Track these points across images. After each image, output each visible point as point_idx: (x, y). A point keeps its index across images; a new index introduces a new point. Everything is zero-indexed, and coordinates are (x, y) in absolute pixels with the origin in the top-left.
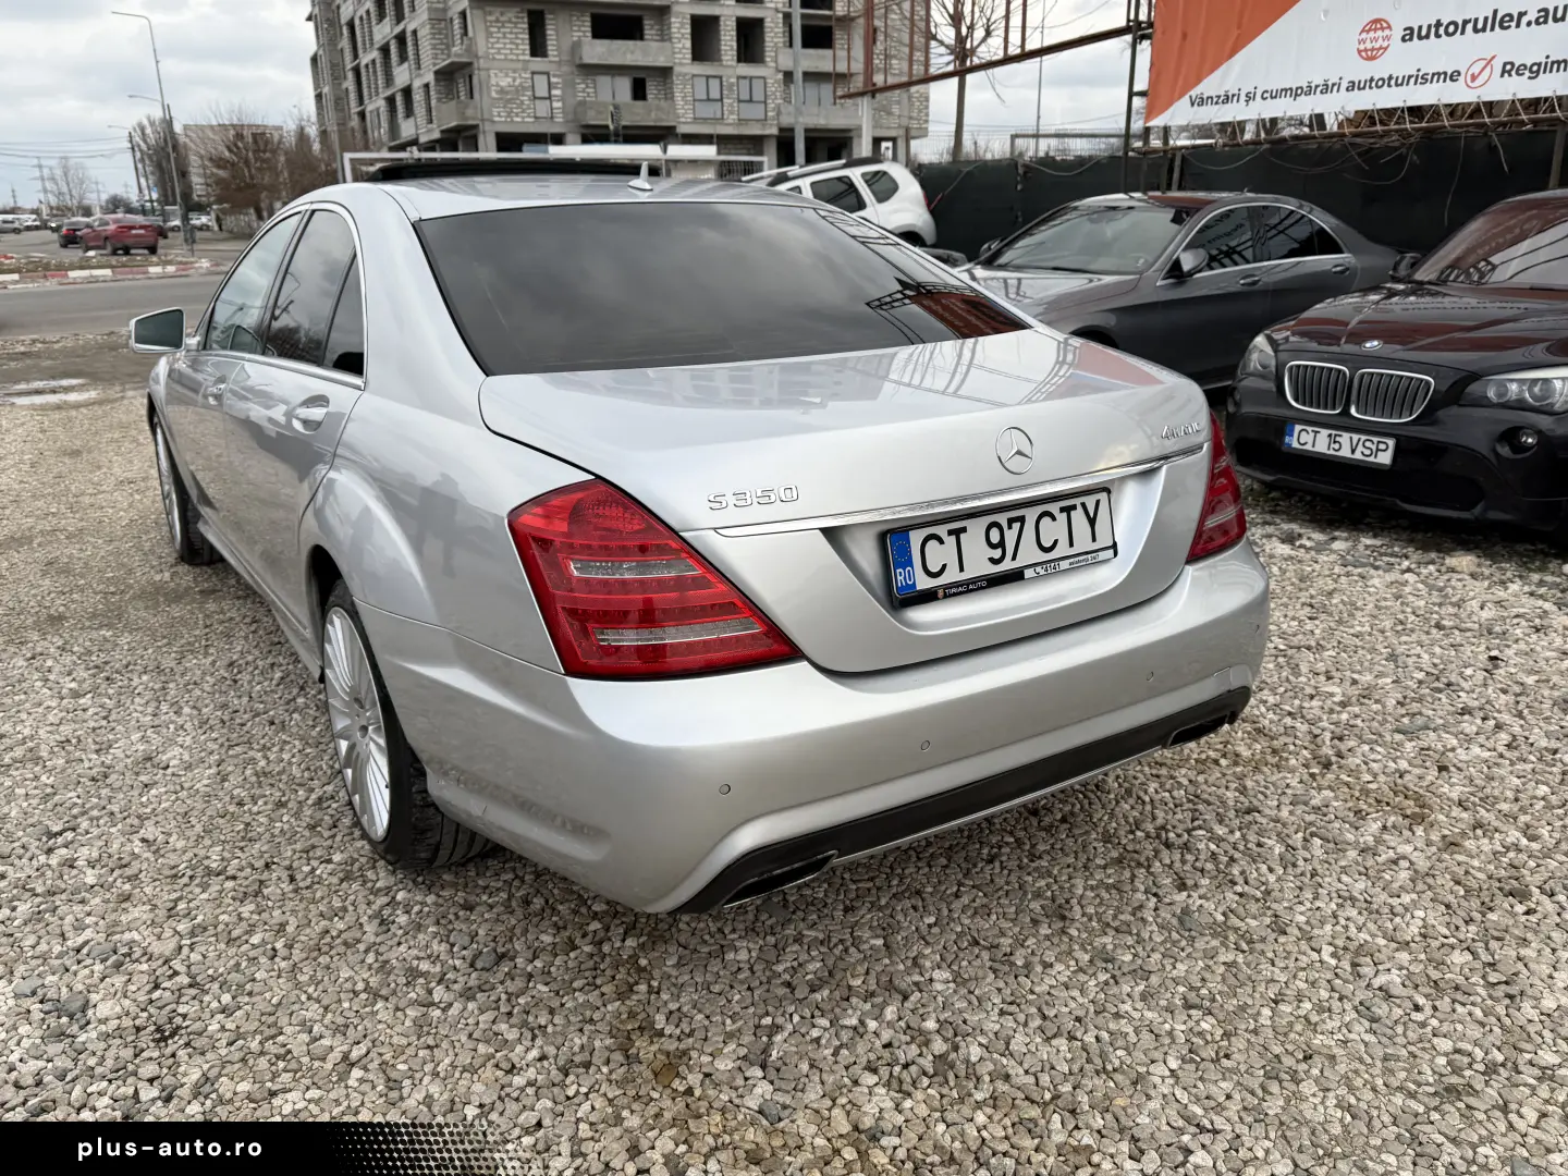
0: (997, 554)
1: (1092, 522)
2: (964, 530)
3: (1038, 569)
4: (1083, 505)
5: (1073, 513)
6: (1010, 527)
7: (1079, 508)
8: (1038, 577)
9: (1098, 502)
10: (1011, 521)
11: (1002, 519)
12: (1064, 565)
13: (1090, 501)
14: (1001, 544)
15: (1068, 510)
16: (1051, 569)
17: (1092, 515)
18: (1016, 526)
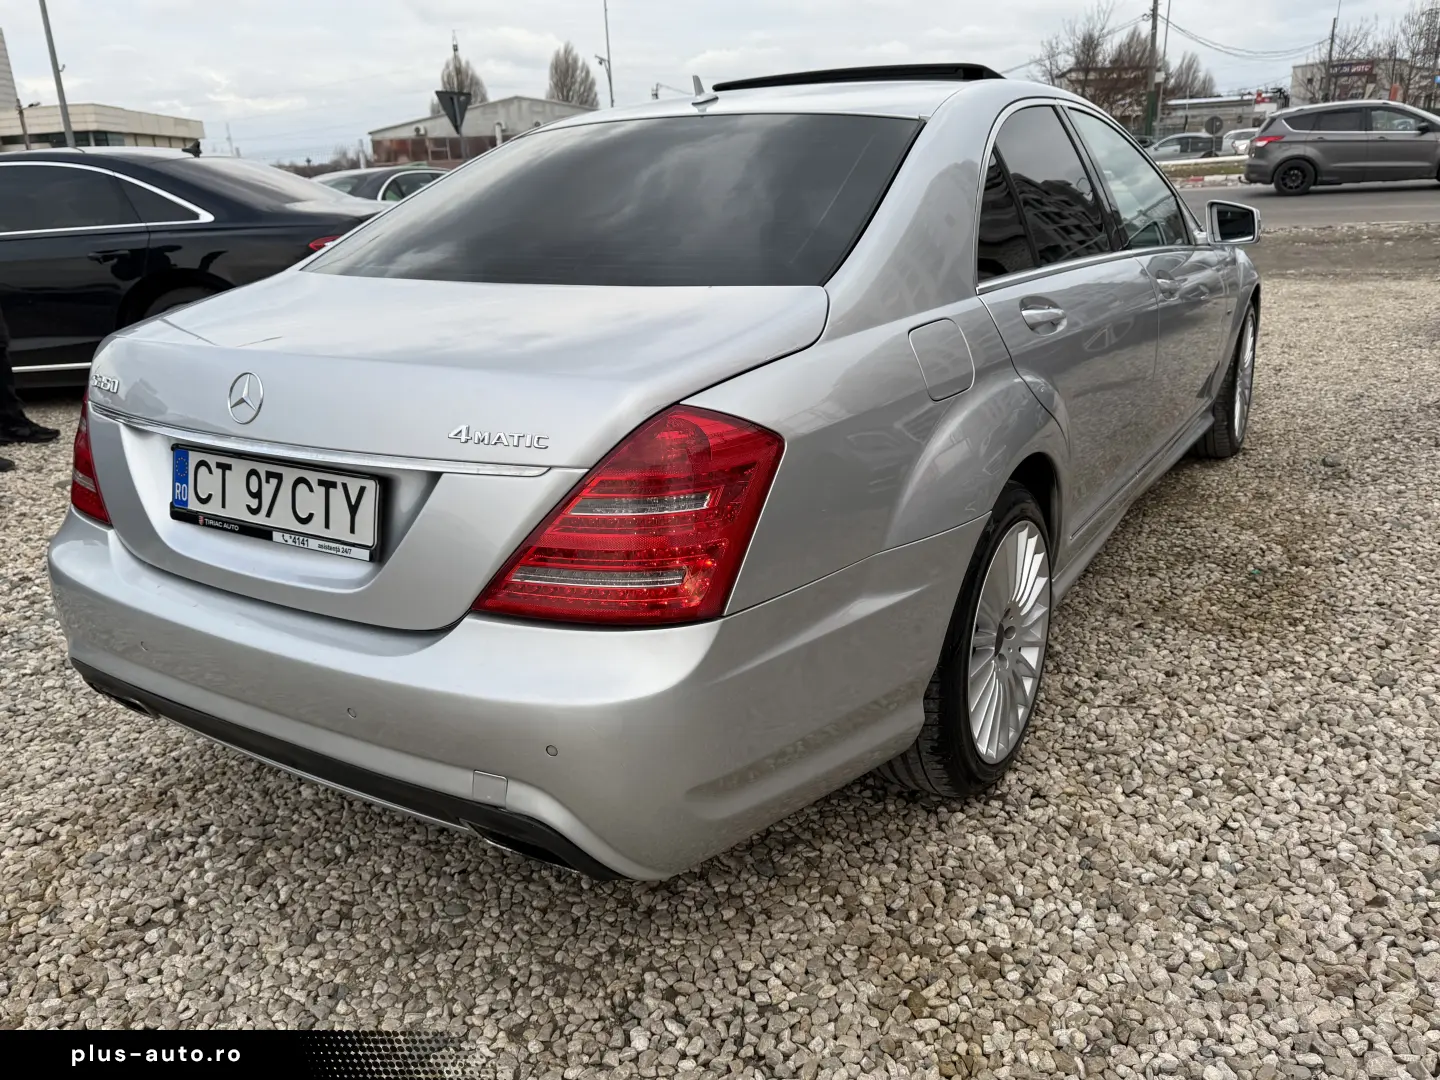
0: (254, 504)
1: (354, 509)
2: (229, 467)
3: (287, 536)
4: (345, 486)
5: (332, 490)
6: (268, 481)
7: (340, 486)
8: (285, 544)
9: (362, 490)
10: (270, 475)
11: (262, 469)
12: (313, 544)
13: (354, 485)
14: (258, 495)
15: (328, 485)
16: (300, 540)
17: (353, 502)
18: (274, 482)
